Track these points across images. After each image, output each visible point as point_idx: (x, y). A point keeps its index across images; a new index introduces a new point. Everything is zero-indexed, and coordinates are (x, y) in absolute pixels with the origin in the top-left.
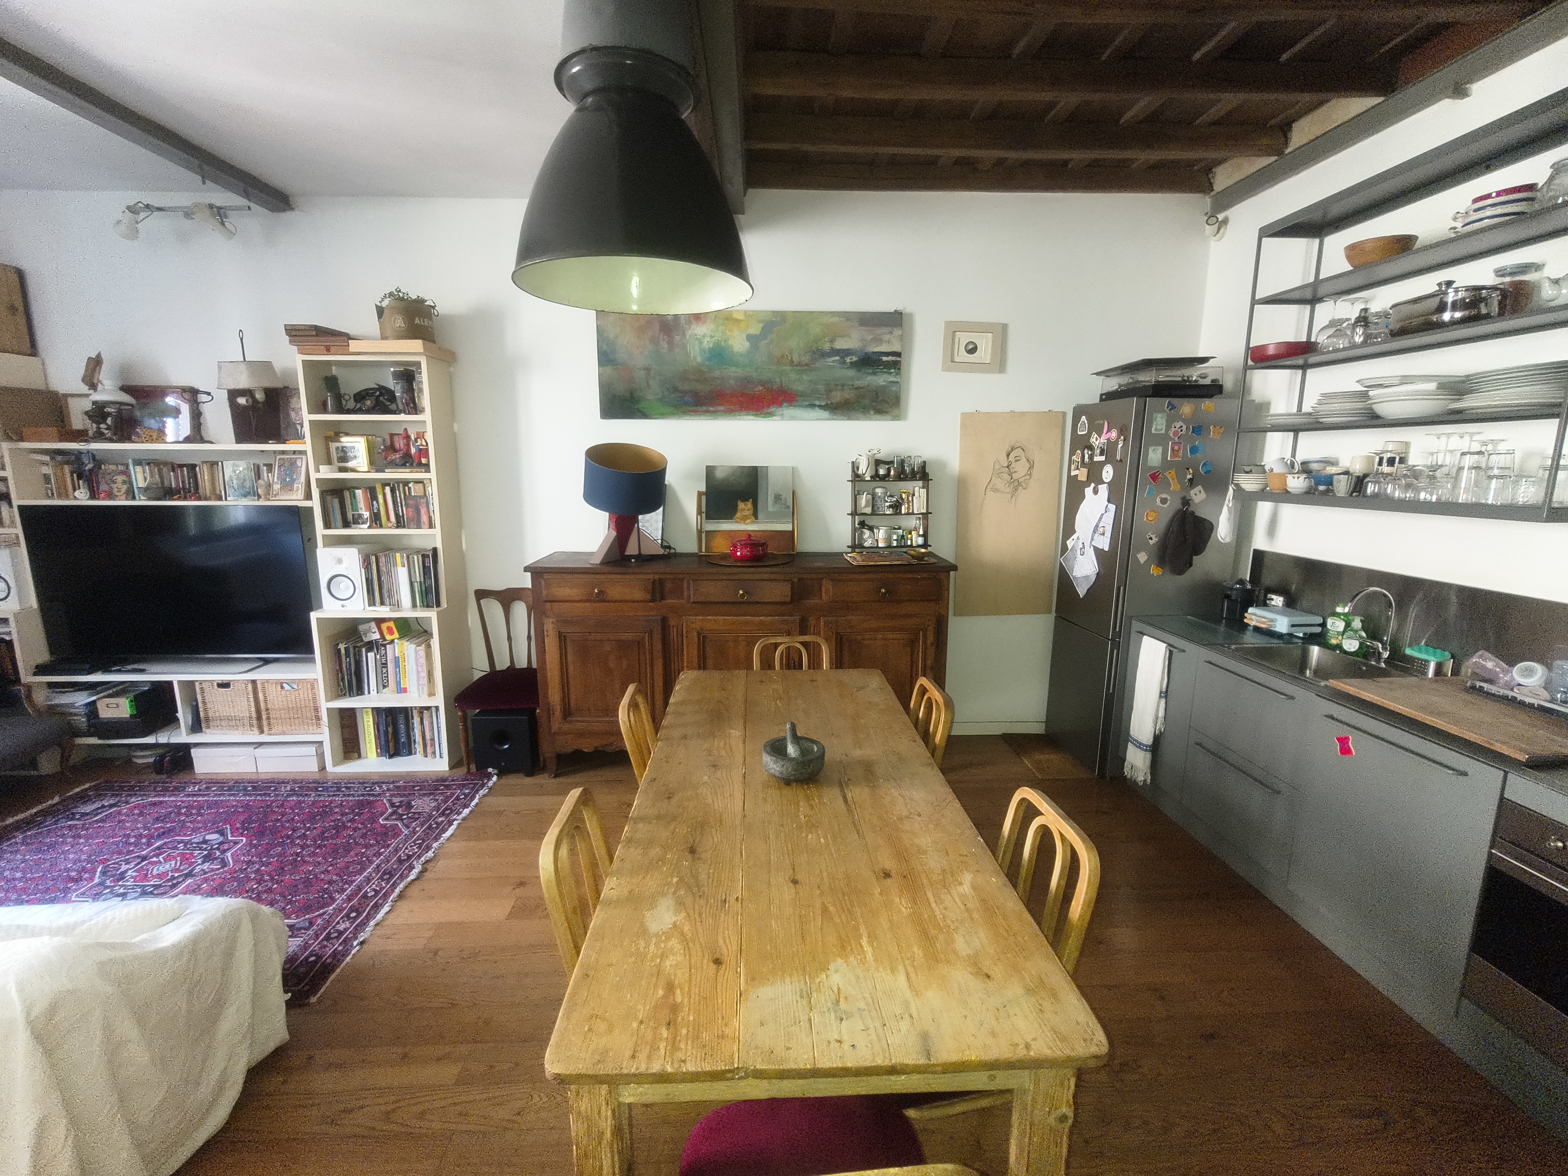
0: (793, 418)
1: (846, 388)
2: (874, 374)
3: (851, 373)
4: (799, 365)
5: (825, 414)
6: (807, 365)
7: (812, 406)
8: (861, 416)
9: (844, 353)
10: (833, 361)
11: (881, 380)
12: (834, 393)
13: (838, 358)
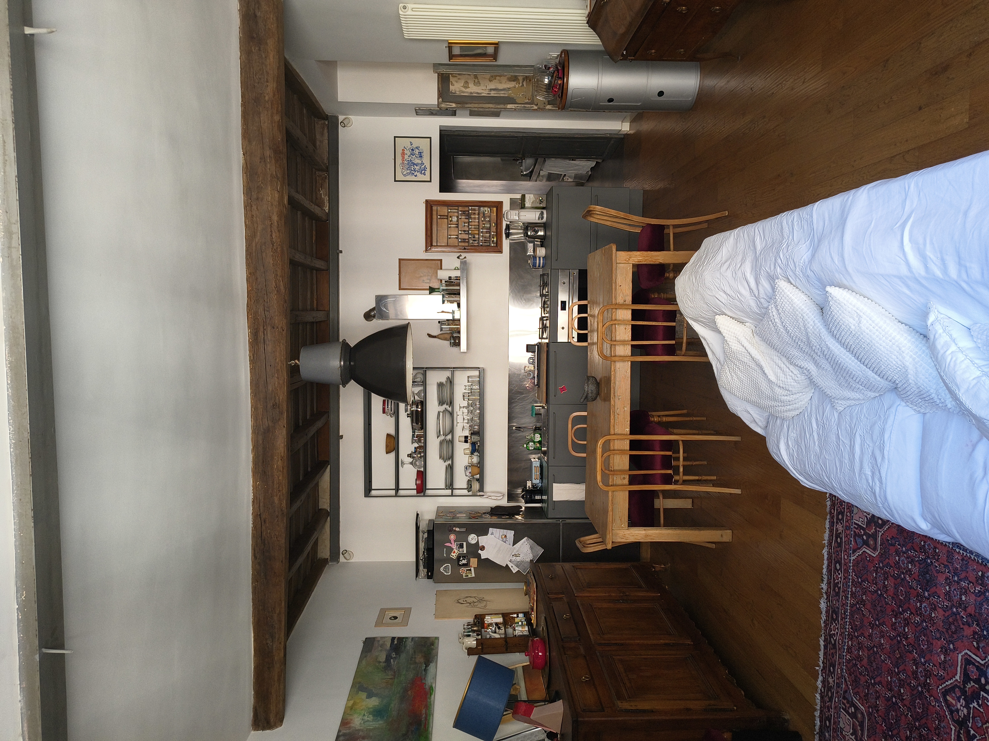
0: (435, 678)
1: (414, 656)
2: (405, 647)
3: (403, 656)
4: (394, 676)
5: (432, 665)
6: (394, 672)
7: (425, 670)
8: (434, 651)
9: (388, 658)
10: (394, 661)
11: (410, 644)
12: (417, 661)
13: (392, 660)
